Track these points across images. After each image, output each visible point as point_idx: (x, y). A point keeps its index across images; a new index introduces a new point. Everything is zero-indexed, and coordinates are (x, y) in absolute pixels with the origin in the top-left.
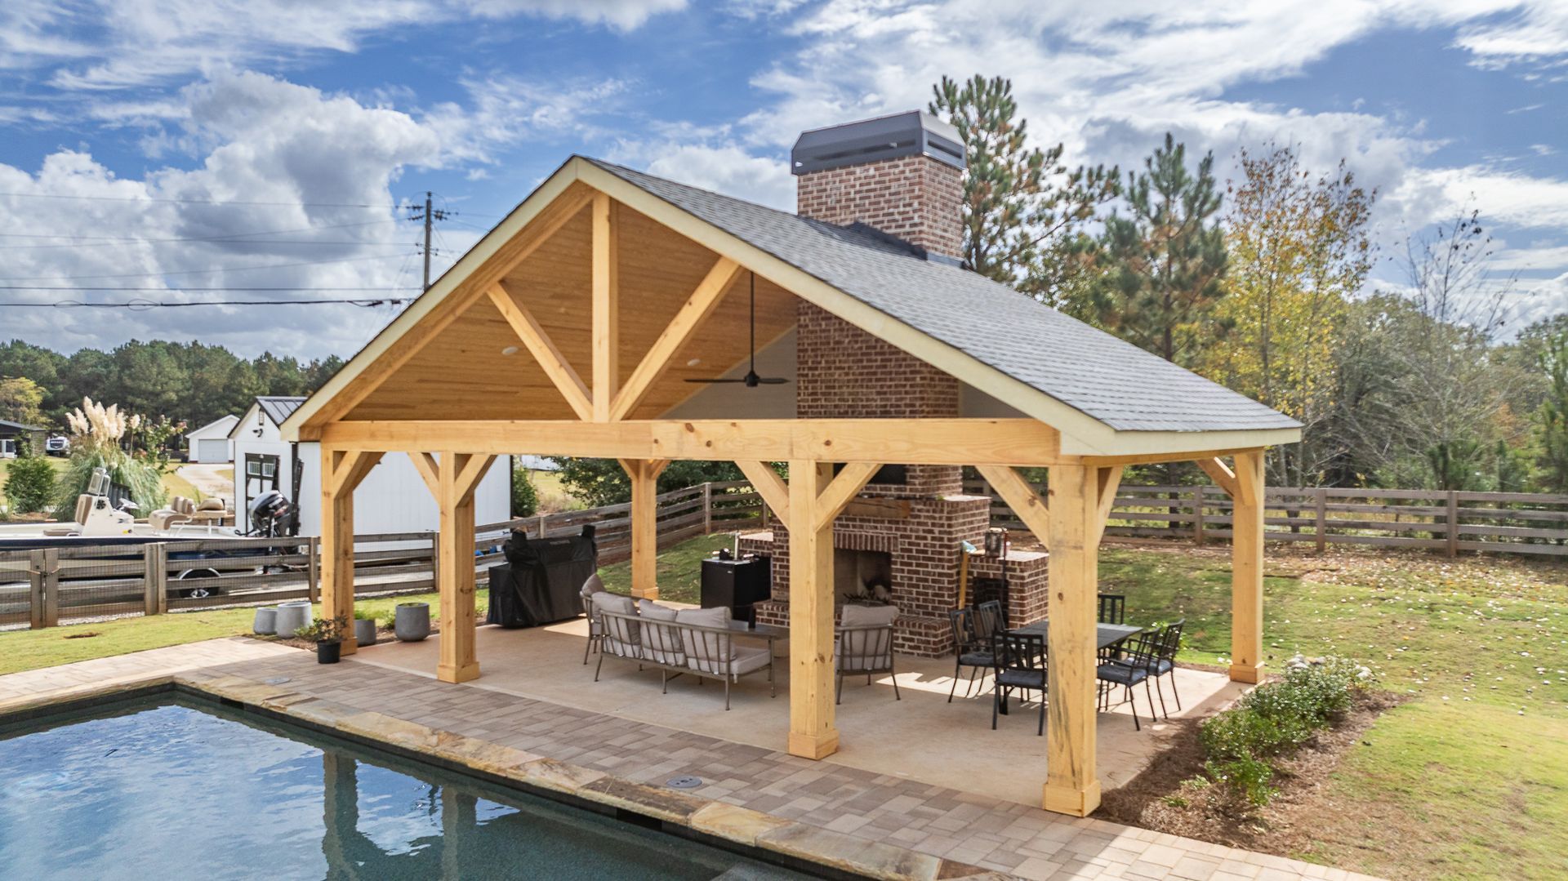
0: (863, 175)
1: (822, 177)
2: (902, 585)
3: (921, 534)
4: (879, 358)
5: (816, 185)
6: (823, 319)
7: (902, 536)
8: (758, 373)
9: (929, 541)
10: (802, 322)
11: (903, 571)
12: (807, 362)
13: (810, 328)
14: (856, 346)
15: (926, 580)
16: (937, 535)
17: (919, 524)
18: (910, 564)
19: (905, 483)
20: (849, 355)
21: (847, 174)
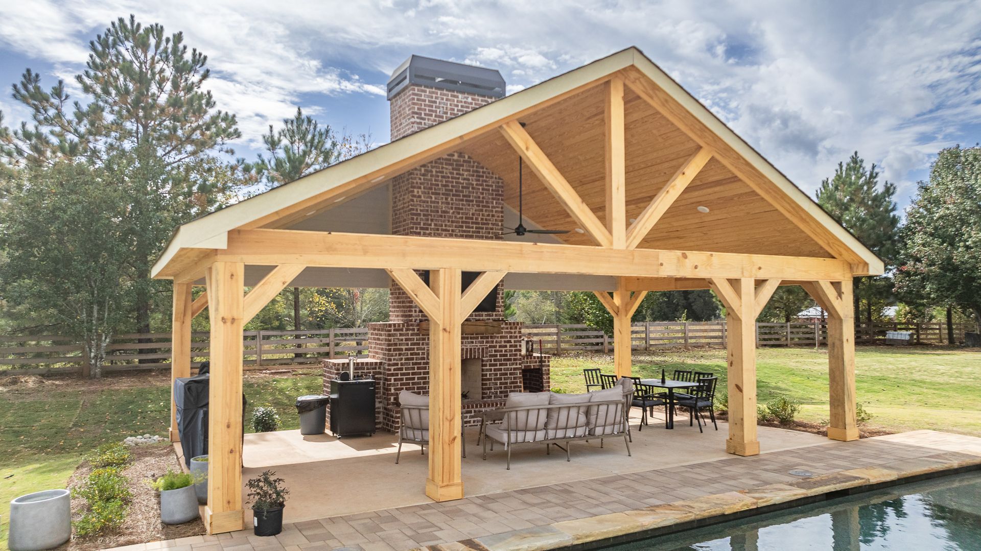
0: (463, 100)
1: (433, 93)
2: (490, 379)
3: (503, 344)
4: (475, 226)
5: (428, 96)
6: (433, 193)
7: (490, 347)
8: (525, 225)
9: (508, 348)
10: (415, 193)
11: (491, 370)
12: (419, 224)
13: (423, 198)
14: (458, 216)
15: (506, 374)
16: (513, 343)
17: (501, 337)
18: (496, 365)
19: (494, 311)
20: (452, 222)
21: (452, 96)
